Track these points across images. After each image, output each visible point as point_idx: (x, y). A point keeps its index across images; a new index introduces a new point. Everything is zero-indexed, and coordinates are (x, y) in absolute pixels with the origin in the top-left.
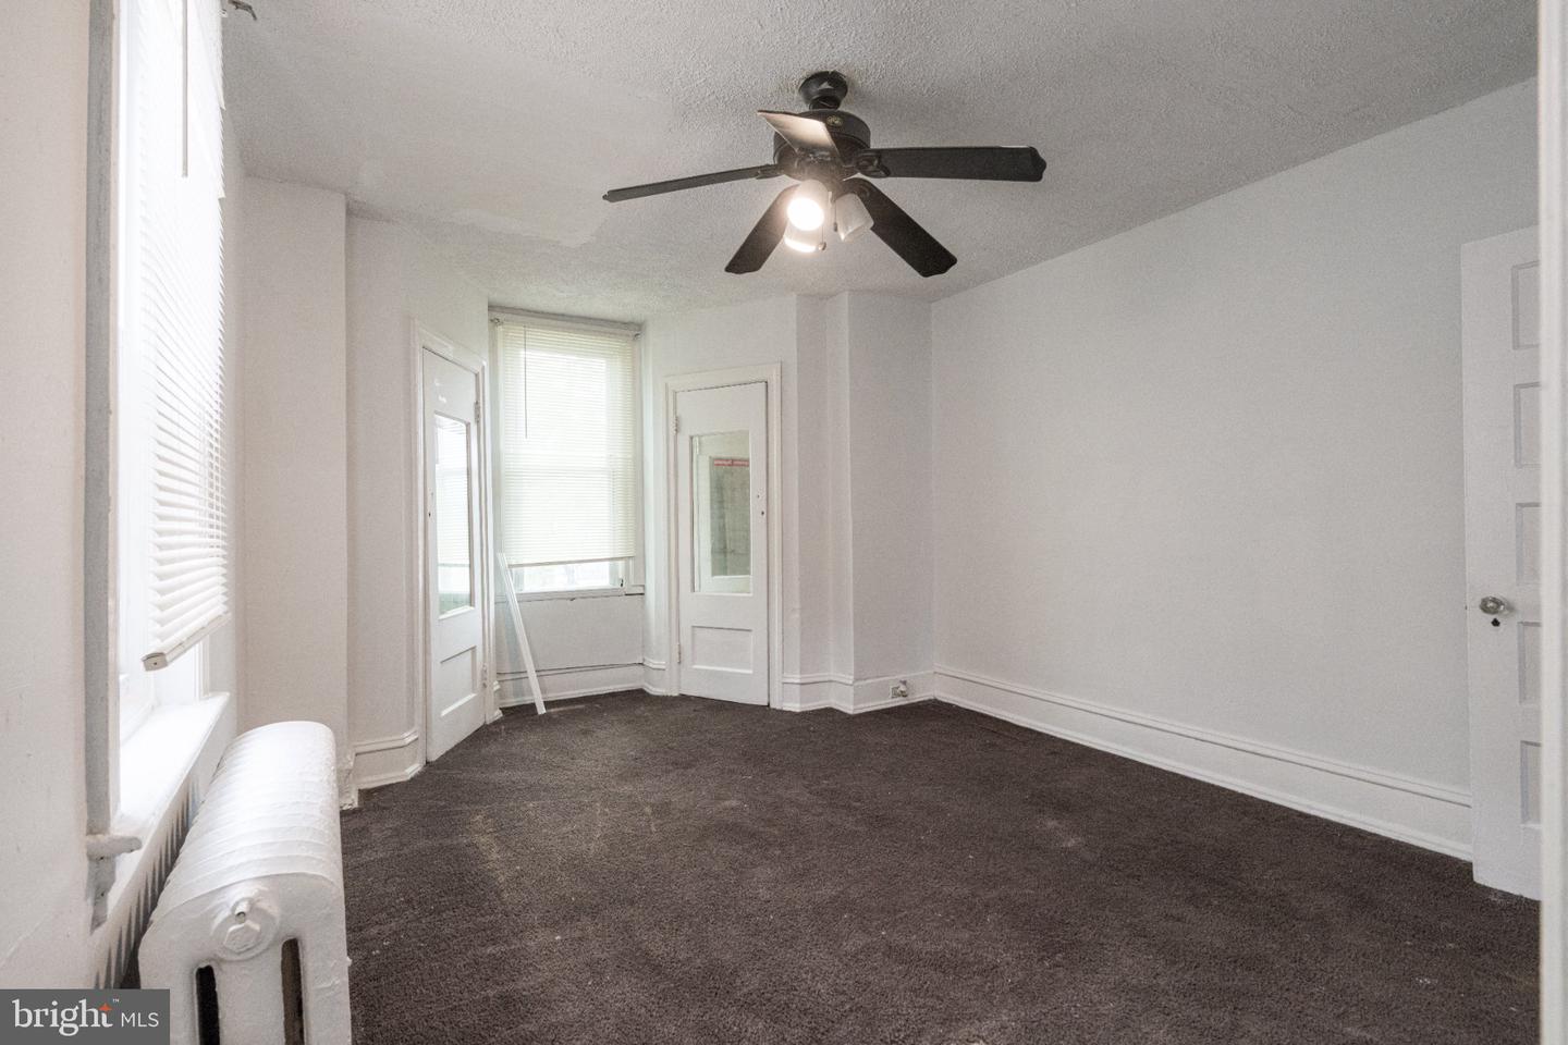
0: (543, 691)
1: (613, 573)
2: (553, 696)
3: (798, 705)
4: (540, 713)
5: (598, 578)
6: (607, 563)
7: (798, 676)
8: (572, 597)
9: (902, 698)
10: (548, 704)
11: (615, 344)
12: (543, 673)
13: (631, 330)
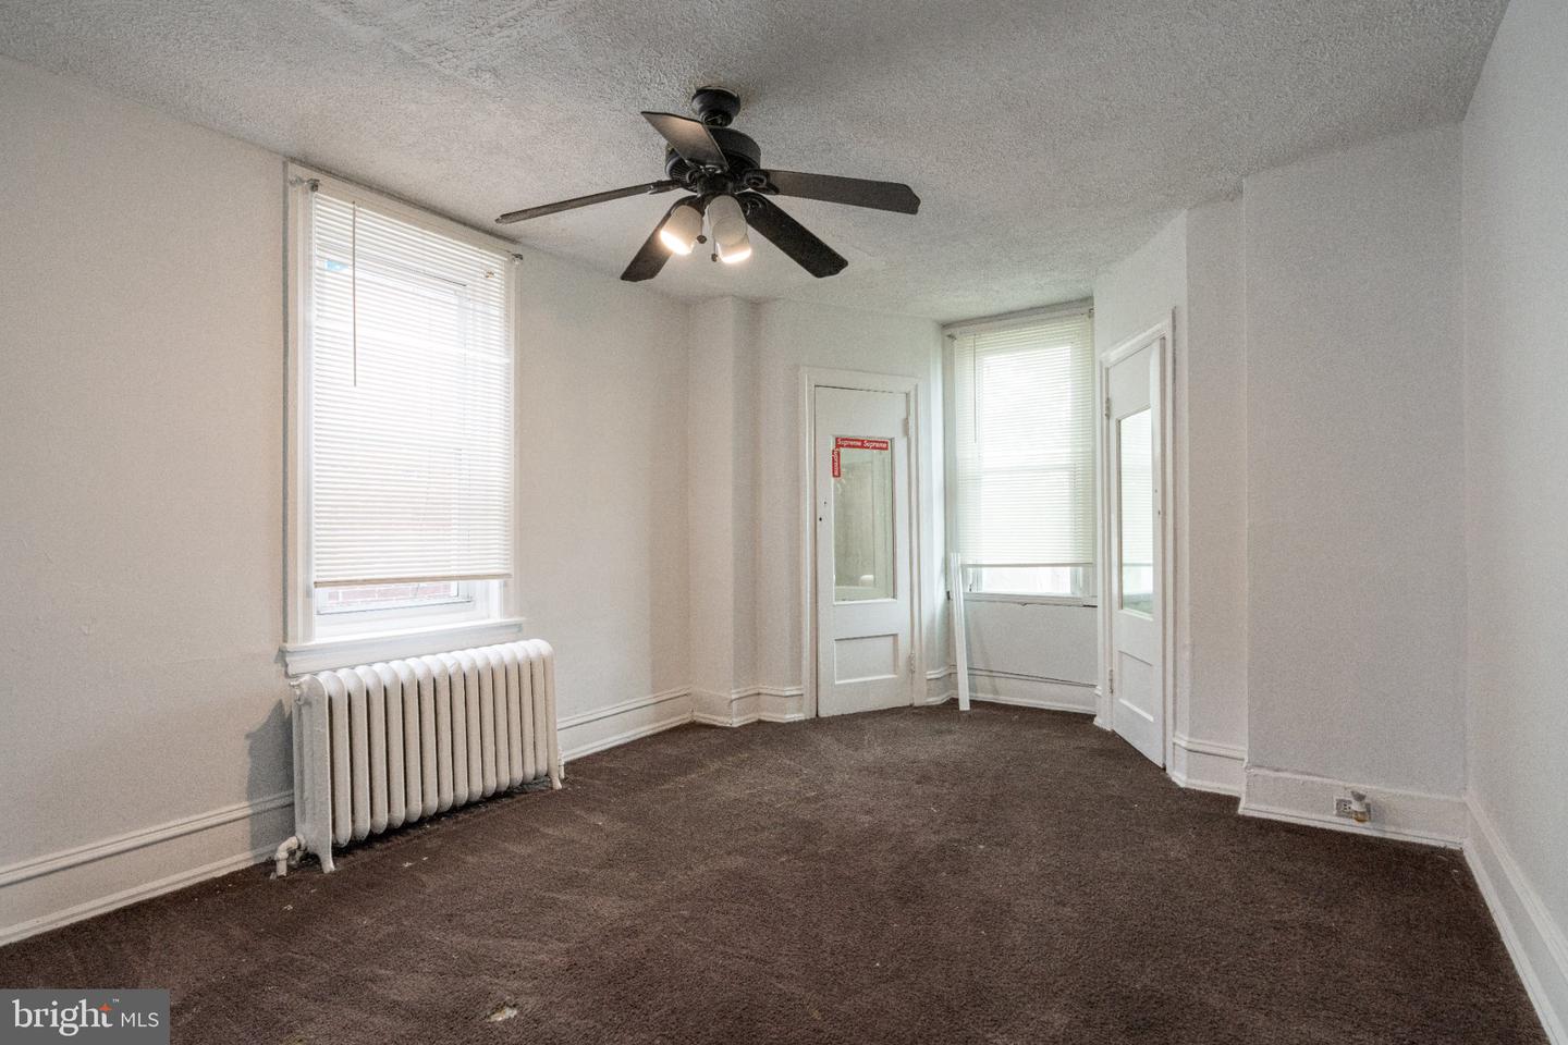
0: (972, 688)
1: (1074, 580)
2: (982, 696)
3: (1184, 778)
4: (961, 709)
5: (1058, 584)
6: (1068, 568)
7: (1187, 738)
8: (1024, 602)
9: (1355, 822)
10: (973, 703)
11: (1072, 326)
12: (977, 672)
13: (1081, 306)
